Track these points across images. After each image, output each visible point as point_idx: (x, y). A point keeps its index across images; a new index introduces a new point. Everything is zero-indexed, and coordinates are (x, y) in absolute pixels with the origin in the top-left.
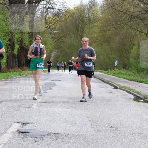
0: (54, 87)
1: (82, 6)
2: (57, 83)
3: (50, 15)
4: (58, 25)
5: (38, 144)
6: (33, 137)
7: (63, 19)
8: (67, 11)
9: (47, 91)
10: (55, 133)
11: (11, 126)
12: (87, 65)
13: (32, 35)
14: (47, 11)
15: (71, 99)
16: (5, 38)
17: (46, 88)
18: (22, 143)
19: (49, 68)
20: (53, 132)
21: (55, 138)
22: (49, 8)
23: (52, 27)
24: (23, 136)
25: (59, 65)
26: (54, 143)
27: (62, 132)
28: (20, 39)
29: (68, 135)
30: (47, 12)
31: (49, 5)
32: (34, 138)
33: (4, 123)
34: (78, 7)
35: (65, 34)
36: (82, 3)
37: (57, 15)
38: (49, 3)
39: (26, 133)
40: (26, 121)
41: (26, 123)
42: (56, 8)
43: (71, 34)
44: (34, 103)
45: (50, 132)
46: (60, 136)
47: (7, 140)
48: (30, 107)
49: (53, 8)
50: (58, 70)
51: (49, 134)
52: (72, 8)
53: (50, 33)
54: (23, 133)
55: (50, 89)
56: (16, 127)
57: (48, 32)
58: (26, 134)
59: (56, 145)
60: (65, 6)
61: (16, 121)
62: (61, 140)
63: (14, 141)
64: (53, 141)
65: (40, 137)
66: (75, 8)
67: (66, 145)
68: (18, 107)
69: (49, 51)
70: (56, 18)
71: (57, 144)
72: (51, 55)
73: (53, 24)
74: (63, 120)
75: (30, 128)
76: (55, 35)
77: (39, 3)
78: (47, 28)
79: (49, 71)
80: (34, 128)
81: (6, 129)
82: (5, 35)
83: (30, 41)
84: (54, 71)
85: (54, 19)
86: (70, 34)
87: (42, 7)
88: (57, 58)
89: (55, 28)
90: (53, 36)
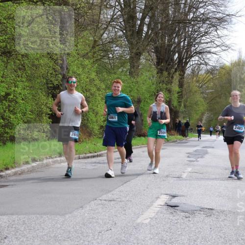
0: (207, 155)
1: (240, 61)
2: (209, 150)
3: (202, 72)
4: (212, 84)
5: (189, 220)
6: (183, 211)
7: (218, 77)
8: (222, 68)
9: (198, 159)
10: (209, 209)
11: (158, 198)
12: (237, 130)
13: (182, 95)
14: (199, 67)
15: (226, 169)
16: (151, 98)
17: (197, 156)
18: (171, 218)
19: (200, 133)
20: (206, 207)
21: (209, 214)
22: (201, 64)
23: (204, 86)
24: (172, 210)
25: (212, 129)
26: (207, 220)
27: (217, 207)
28: (168, 99)
29: (224, 211)
30: (199, 69)
31: (201, 61)
32: (184, 213)
33: (151, 195)
34: (236, 63)
35: (220, 93)
36: (240, 59)
37: (211, 72)
38: (202, 59)
39: (175, 206)
40: (174, 193)
41: (175, 195)
42: (210, 64)
43: (227, 94)
44: (184, 172)
45: (203, 206)
46: (214, 212)
47: (154, 214)
48: (179, 177)
49: (206, 64)
50: (211, 135)
51: (202, 209)
52: (228, 64)
53: (202, 93)
54: (172, 206)
55: (201, 157)
56: (164, 199)
57: (199, 92)
58: (176, 208)
59: (210, 222)
60: (221, 62)
61: (163, 192)
62: (215, 216)
63: (162, 215)
64: (207, 218)
65: (191, 212)
66: (231, 64)
67: (222, 223)
68: (165, 177)
69: (200, 114)
70: (209, 76)
71: (212, 221)
72: (203, 117)
73: (205, 82)
74: (217, 194)
75: (179, 201)
76: (207, 95)
77: (191, 58)
78: (199, 87)
79: (199, 136)
80: (184, 201)
81: (153, 202)
82: (152, 95)
83: (179, 102)
84: (205, 137)
85: (207, 76)
86: (225, 94)
87: (194, 63)
88: (209, 122)
89: (208, 87)
90: (206, 96)
